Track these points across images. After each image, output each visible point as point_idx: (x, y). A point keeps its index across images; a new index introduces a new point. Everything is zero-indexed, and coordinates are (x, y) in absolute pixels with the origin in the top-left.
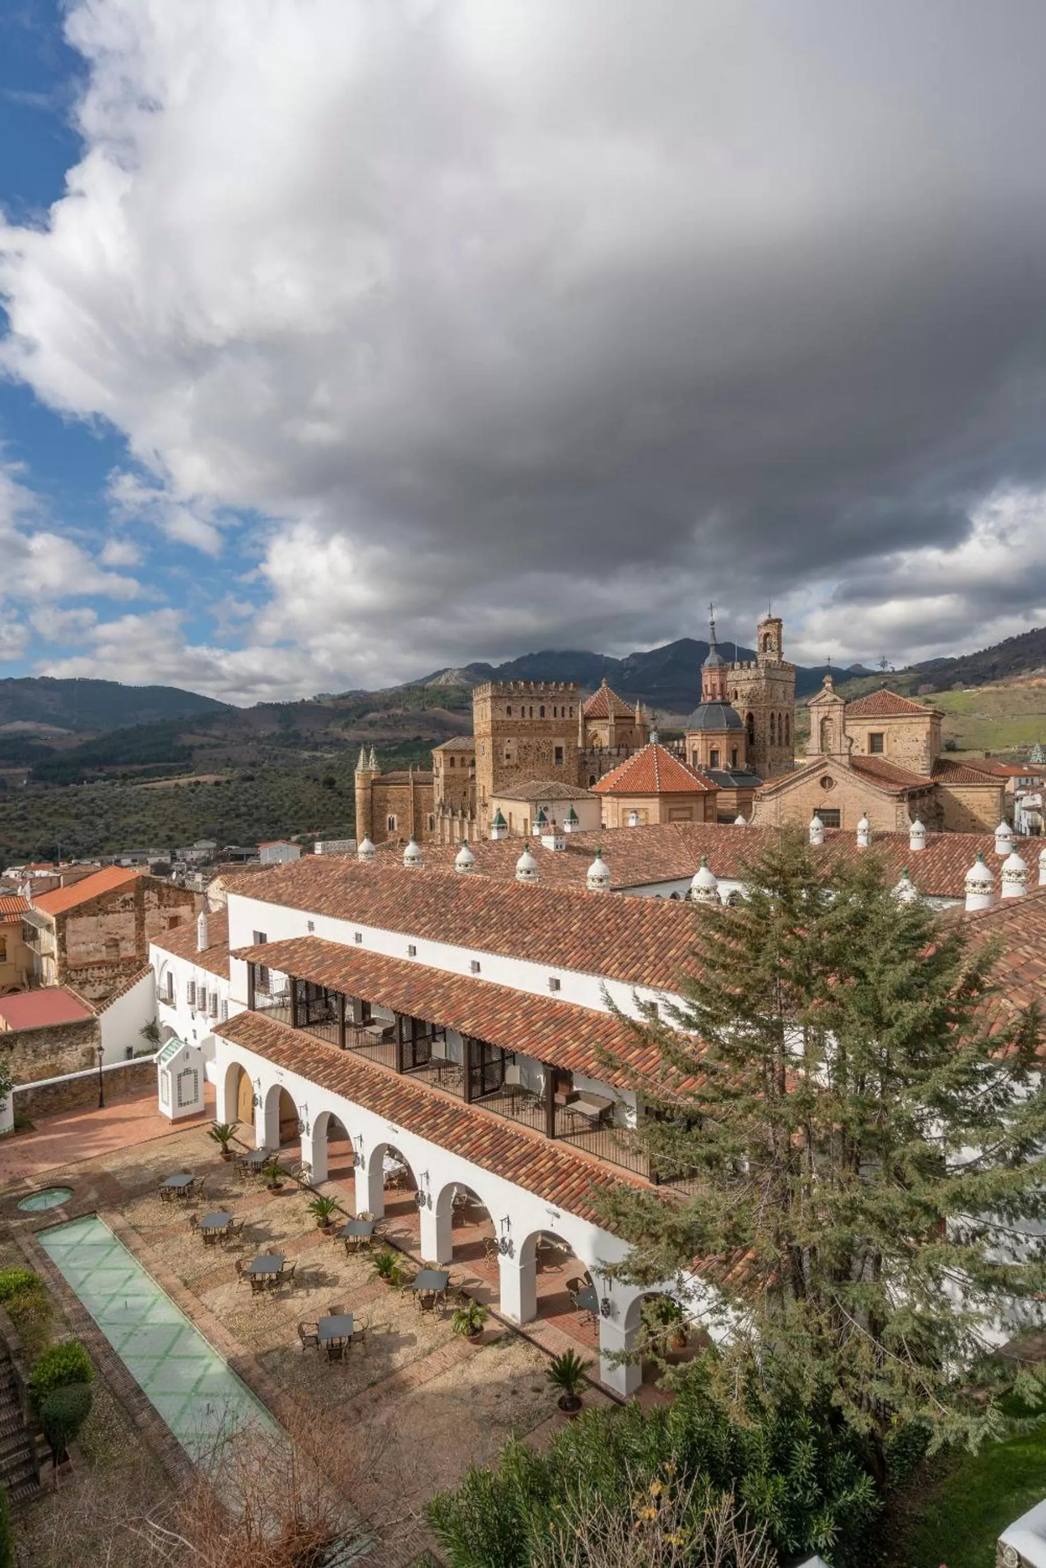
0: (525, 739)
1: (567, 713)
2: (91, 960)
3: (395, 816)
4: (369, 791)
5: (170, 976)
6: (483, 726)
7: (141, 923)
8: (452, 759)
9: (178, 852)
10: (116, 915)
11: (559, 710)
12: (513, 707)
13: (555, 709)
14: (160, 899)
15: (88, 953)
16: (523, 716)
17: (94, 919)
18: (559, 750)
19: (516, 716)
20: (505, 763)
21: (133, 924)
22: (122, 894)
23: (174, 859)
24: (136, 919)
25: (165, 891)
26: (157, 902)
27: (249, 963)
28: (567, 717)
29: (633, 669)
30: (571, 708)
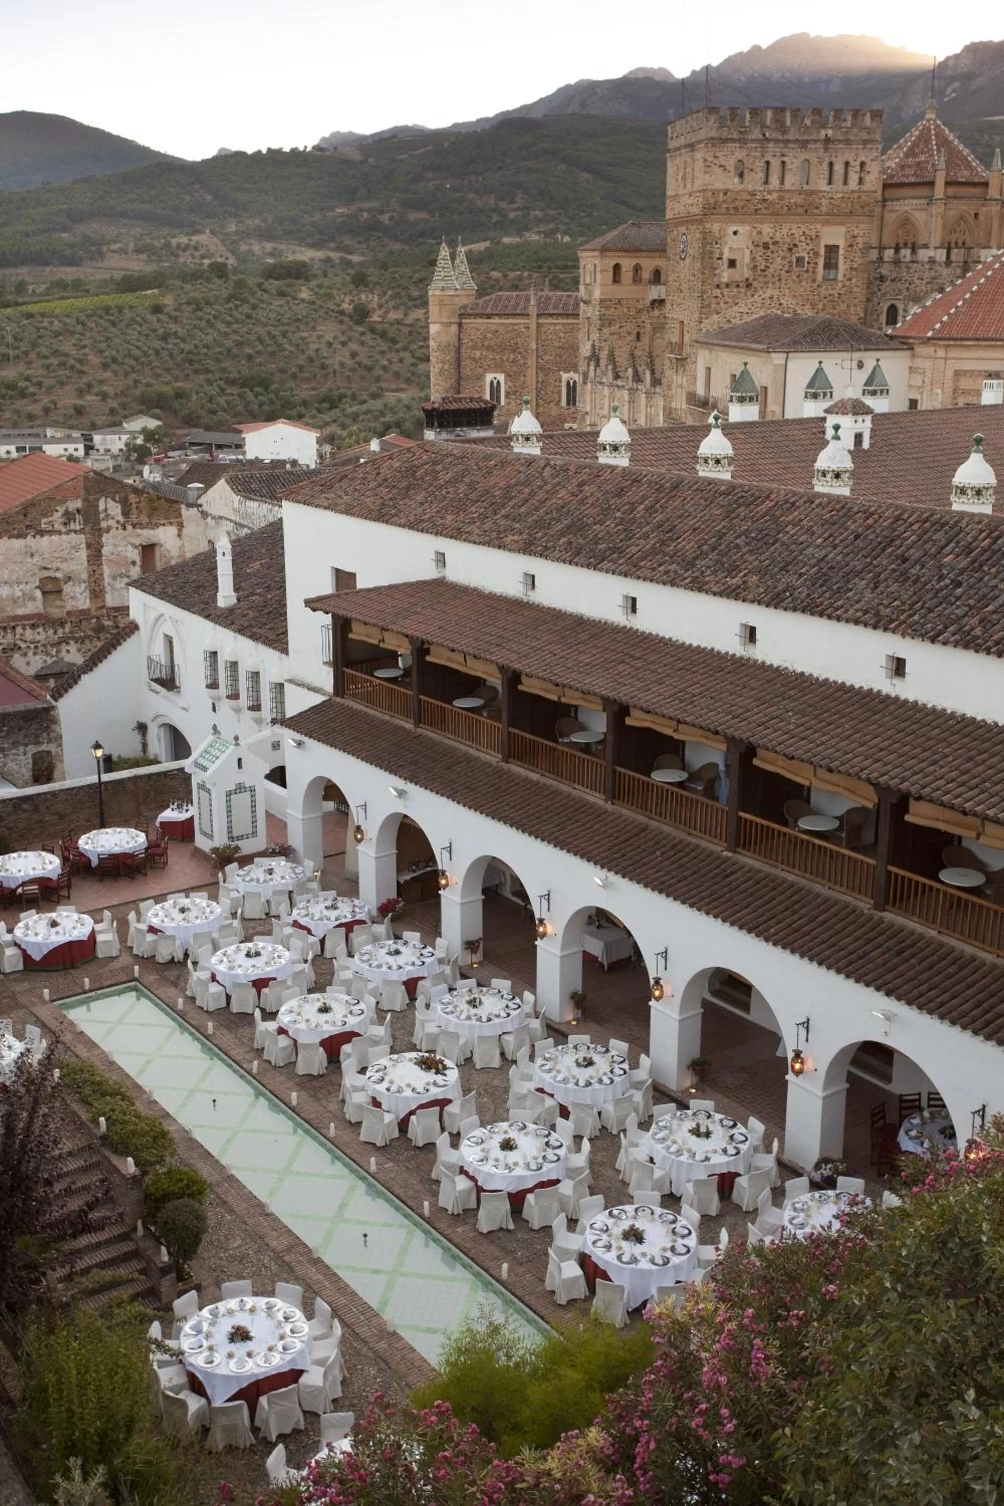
0: (767, 229)
1: (854, 177)
2: (20, 612)
3: (501, 377)
4: (454, 329)
5: (169, 641)
6: (685, 200)
7: (95, 554)
8: (617, 267)
9: (97, 438)
10: (55, 538)
11: (839, 168)
12: (748, 162)
13: (831, 164)
14: (126, 514)
15: (14, 601)
16: (766, 182)
17: (18, 543)
18: (832, 250)
19: (754, 181)
20: (726, 275)
21: (83, 554)
22: (63, 502)
23: (89, 448)
24: (89, 546)
25: (133, 498)
26: (120, 518)
27: (335, 618)
28: (853, 184)
29: (968, 77)
30: (863, 164)
